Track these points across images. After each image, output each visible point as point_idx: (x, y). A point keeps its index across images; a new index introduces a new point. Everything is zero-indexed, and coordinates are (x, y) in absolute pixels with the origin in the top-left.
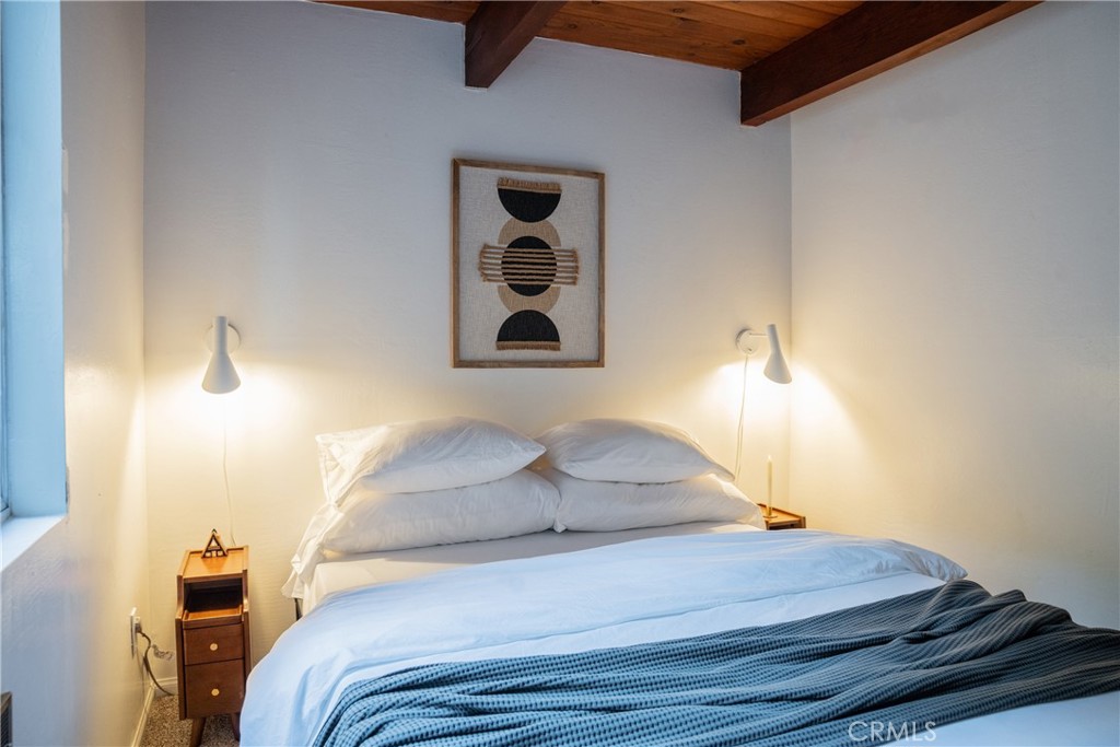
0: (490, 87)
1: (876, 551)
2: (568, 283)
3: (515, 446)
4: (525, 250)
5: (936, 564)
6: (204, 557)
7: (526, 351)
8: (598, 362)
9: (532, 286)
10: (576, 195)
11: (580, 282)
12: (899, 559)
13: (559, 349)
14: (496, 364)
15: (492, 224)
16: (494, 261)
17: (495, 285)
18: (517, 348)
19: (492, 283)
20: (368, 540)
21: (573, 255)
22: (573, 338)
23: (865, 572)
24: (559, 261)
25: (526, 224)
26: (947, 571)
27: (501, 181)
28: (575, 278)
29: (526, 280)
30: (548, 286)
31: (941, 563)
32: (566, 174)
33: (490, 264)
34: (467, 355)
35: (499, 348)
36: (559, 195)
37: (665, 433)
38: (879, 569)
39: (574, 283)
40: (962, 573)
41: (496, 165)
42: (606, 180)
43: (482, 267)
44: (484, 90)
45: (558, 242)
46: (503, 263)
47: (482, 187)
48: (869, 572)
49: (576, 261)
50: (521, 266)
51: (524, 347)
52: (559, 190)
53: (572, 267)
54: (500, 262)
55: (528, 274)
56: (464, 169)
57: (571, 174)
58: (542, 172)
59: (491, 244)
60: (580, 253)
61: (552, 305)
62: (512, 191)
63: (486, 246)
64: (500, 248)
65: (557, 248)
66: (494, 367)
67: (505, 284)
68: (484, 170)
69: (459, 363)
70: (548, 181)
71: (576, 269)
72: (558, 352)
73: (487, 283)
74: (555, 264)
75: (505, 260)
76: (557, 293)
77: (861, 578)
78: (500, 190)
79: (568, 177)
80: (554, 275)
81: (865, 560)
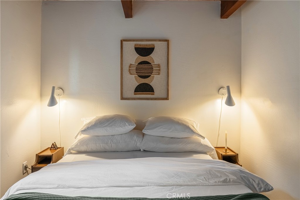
0: (133, 18)
1: (227, 174)
2: (157, 74)
3: (127, 124)
4: (143, 65)
5: (257, 182)
6: (50, 149)
7: (143, 95)
8: (167, 99)
9: (145, 75)
10: (159, 47)
11: (161, 74)
12: (236, 178)
13: (154, 94)
14: (134, 99)
15: (133, 58)
16: (133, 69)
17: (134, 76)
18: (140, 94)
19: (133, 75)
20: (83, 148)
21: (159, 66)
22: (159, 91)
23: (217, 182)
24: (154, 68)
25: (143, 57)
26: (263, 186)
27: (136, 45)
28: (159, 73)
29: (143, 74)
30: (150, 76)
31: (260, 182)
32: (156, 41)
33: (132, 70)
34: (125, 96)
35: (135, 94)
36: (154, 48)
37: (180, 122)
38: (225, 181)
39: (159, 74)
40: (270, 188)
41: (134, 40)
42: (169, 42)
43: (130, 70)
44: (131, 19)
45: (154, 62)
46: (136, 69)
47: (130, 47)
48: (219, 182)
49: (159, 68)
50: (142, 70)
51: (142, 94)
52: (154, 46)
53: (158, 70)
54: (135, 69)
55: (144, 72)
56: (124, 42)
57: (157, 41)
58: (148, 41)
59: (132, 64)
60: (161, 65)
61: (152, 81)
62: (139, 48)
63: (131, 64)
64: (135, 65)
65: (153, 64)
66: (133, 100)
67: (137, 75)
68: (130, 42)
69: (122, 98)
70: (150, 44)
71: (159, 70)
72: (154, 96)
73: (131, 75)
74: (153, 69)
75: (137, 68)
76: (153, 77)
77: (214, 184)
78: (135, 48)
79: (157, 42)
80: (152, 72)
81: (221, 177)
